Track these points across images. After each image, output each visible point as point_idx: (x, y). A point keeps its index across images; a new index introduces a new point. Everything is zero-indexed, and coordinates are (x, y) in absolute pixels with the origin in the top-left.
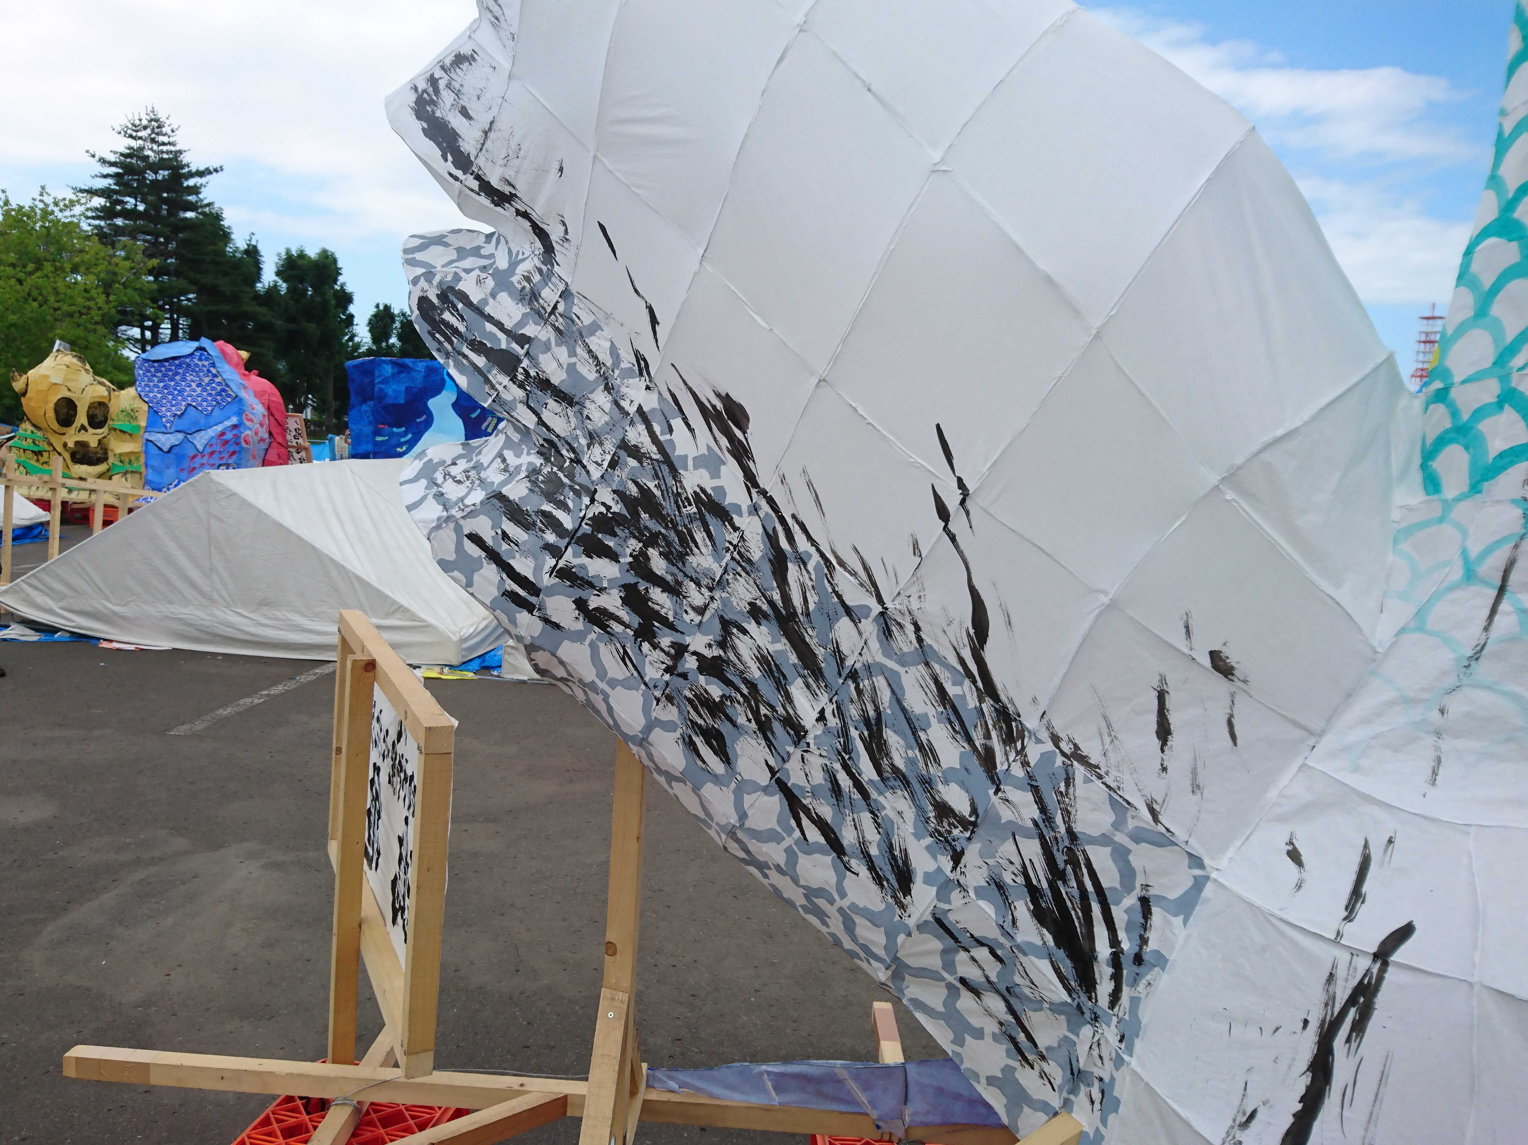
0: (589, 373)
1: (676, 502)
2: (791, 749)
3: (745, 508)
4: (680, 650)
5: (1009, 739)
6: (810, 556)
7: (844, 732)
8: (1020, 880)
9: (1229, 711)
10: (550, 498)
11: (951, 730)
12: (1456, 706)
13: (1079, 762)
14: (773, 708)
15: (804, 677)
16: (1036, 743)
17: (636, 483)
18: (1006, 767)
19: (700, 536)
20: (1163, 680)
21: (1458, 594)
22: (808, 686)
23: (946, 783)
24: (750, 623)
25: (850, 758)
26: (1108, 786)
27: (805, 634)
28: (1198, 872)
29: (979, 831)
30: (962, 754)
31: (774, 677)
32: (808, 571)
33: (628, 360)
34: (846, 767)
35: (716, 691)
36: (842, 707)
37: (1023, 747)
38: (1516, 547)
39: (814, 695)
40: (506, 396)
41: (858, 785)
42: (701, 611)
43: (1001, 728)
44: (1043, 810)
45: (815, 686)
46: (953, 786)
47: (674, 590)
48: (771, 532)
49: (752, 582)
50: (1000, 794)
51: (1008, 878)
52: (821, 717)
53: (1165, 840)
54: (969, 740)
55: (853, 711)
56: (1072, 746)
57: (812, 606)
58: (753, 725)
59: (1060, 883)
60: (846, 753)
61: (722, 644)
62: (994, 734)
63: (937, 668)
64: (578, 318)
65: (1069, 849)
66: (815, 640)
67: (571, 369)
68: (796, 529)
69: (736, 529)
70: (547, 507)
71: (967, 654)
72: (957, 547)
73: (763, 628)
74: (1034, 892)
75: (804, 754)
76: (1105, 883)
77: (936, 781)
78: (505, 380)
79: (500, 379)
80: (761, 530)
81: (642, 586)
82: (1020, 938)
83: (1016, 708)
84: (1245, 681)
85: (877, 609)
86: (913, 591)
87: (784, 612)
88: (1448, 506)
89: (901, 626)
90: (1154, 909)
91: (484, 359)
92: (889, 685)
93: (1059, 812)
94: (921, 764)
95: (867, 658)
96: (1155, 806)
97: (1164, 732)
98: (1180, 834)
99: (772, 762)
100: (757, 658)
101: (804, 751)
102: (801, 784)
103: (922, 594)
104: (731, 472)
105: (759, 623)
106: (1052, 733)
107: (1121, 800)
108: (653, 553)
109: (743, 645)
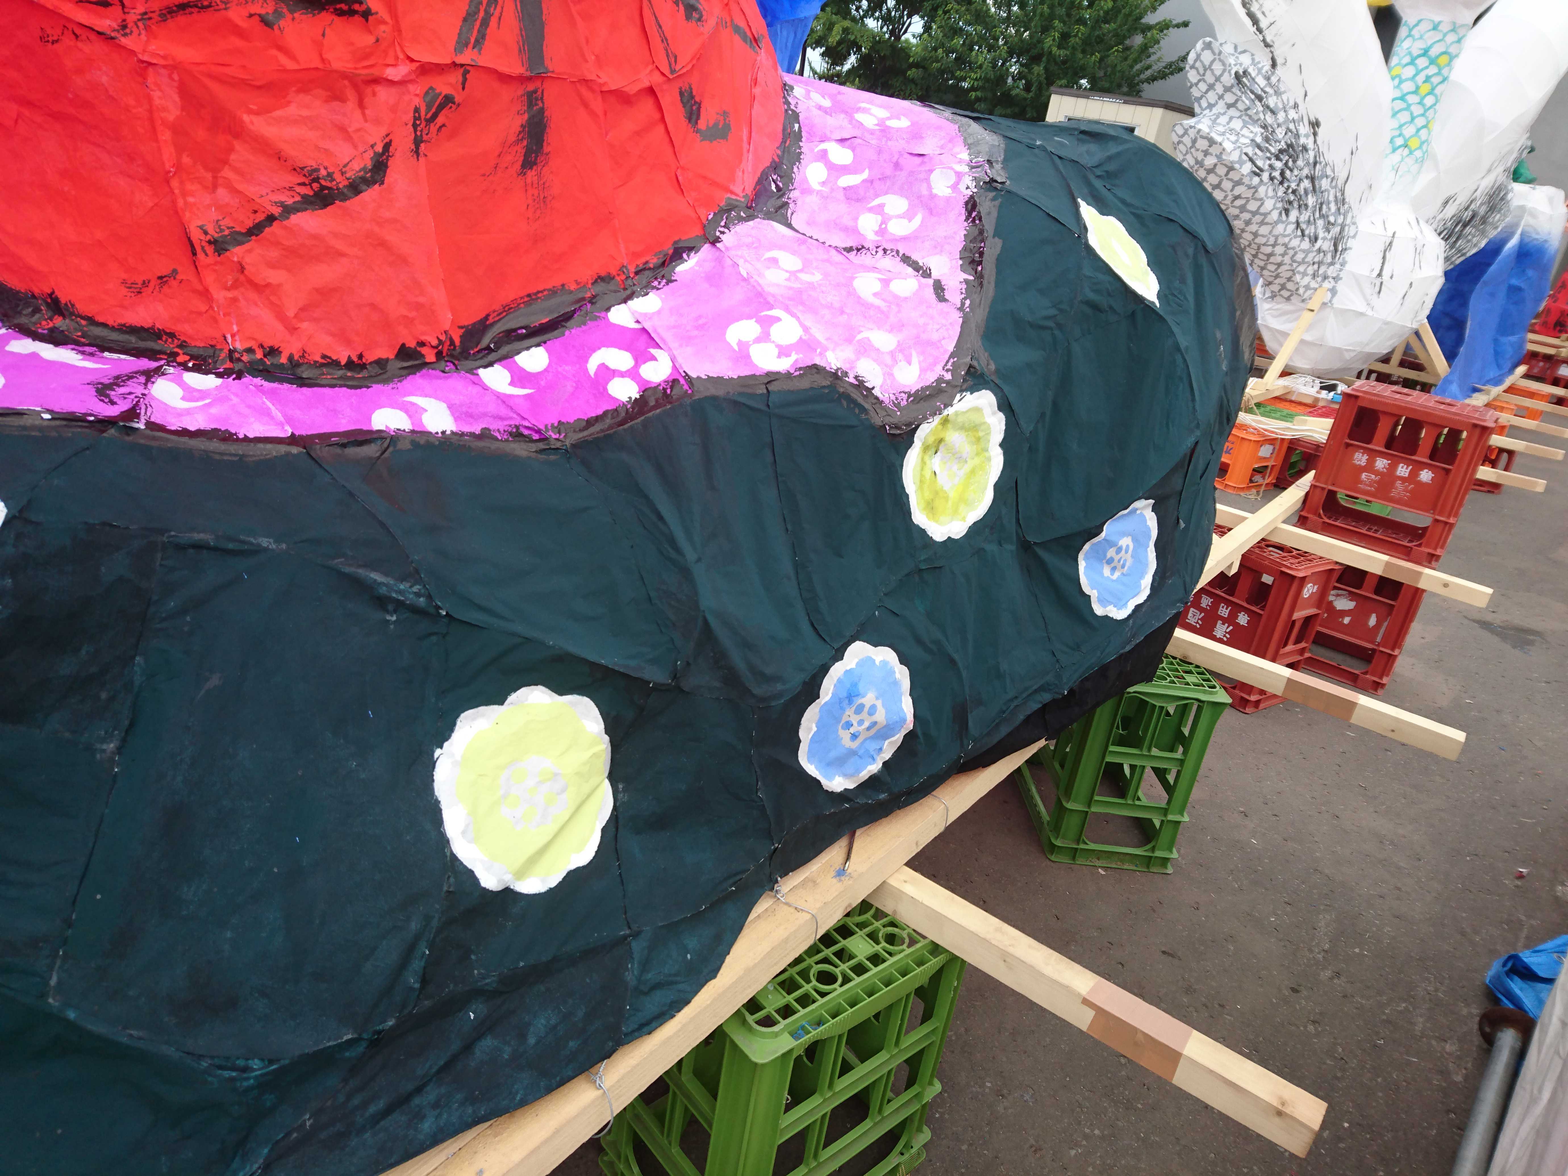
0: (1280, 105)
10: (1267, 142)
36: (1317, 200)
39: (1312, 198)
43: (1343, 202)
45: (1313, 195)
46: (1331, 217)
49: (1308, 168)
60: (1314, 212)
61: (1298, 186)
64: (1280, 88)
67: (1276, 104)
70: (1267, 145)
71: (1343, 186)
86: (1339, 171)
104: (1311, 138)
109: (1302, 185)
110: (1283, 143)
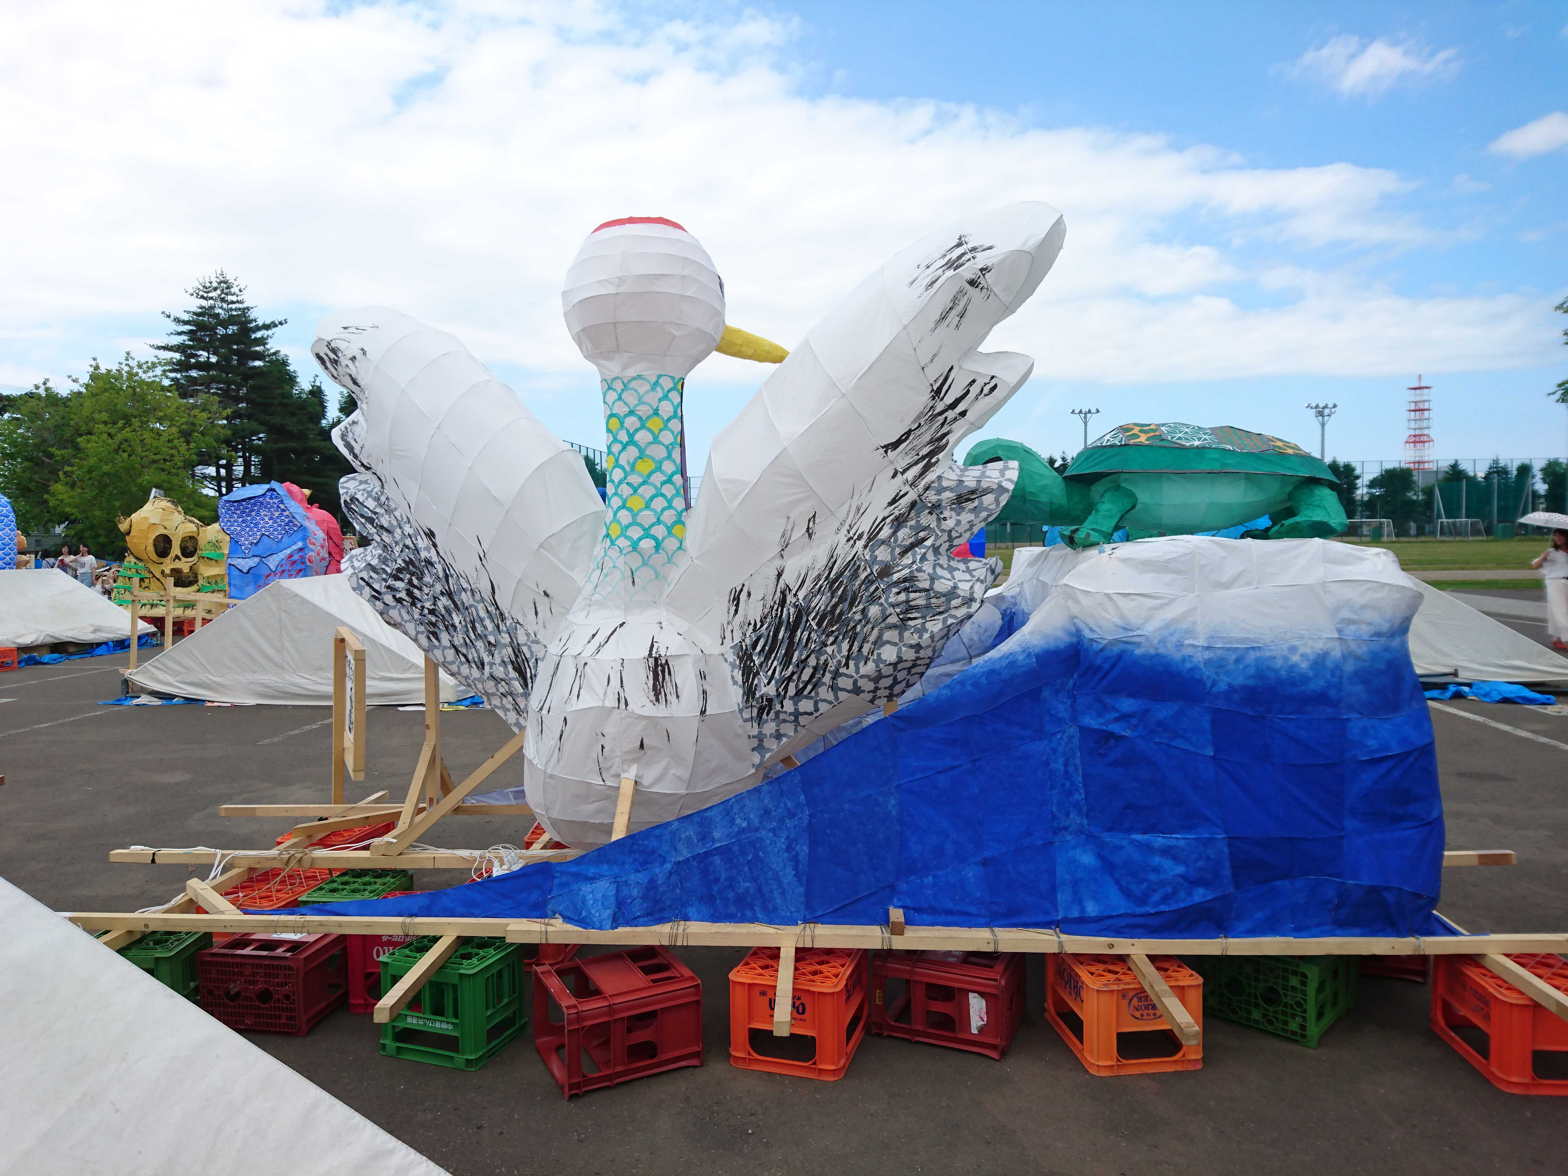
0: (394, 523)
1: (419, 562)
2: (454, 634)
3: (437, 562)
4: (423, 607)
5: (502, 621)
6: (454, 575)
7: (466, 625)
8: (508, 659)
10: (384, 563)
11: (490, 620)
12: (593, 599)
14: (448, 622)
15: (455, 611)
16: (508, 621)
17: (408, 557)
19: (426, 572)
20: (534, 599)
22: (456, 613)
23: (490, 636)
24: (441, 597)
25: (468, 633)
26: (525, 630)
27: (455, 598)
28: (546, 649)
29: (498, 648)
30: (493, 626)
31: (448, 612)
33: (405, 519)
34: (467, 636)
35: (434, 619)
36: (465, 618)
37: (505, 621)
39: (458, 616)
41: (471, 641)
42: (427, 595)
43: (500, 617)
45: (458, 613)
47: (420, 589)
48: (444, 569)
50: (502, 636)
51: (506, 659)
52: (460, 623)
53: (538, 642)
54: (494, 622)
55: (468, 619)
56: (517, 620)
57: (455, 590)
58: (444, 629)
59: (517, 658)
60: (466, 631)
61: (434, 604)
62: (499, 619)
63: (485, 603)
64: (391, 506)
65: (519, 649)
67: (390, 522)
68: (450, 567)
69: (435, 568)
70: (383, 567)
71: (491, 598)
73: (444, 598)
74: (512, 662)
76: (527, 656)
77: (488, 636)
78: (371, 527)
79: (369, 526)
80: (441, 568)
81: (411, 589)
82: (510, 676)
83: (503, 611)
84: (552, 598)
85: (470, 588)
86: (477, 582)
87: (449, 592)
89: (476, 592)
90: (538, 661)
91: (363, 519)
93: (515, 639)
94: (484, 632)
96: (536, 634)
97: (536, 613)
98: (541, 640)
99: (450, 639)
101: (457, 634)
102: (458, 644)
103: (479, 582)
106: (512, 618)
108: (414, 578)
109: (440, 604)
110: (400, 561)
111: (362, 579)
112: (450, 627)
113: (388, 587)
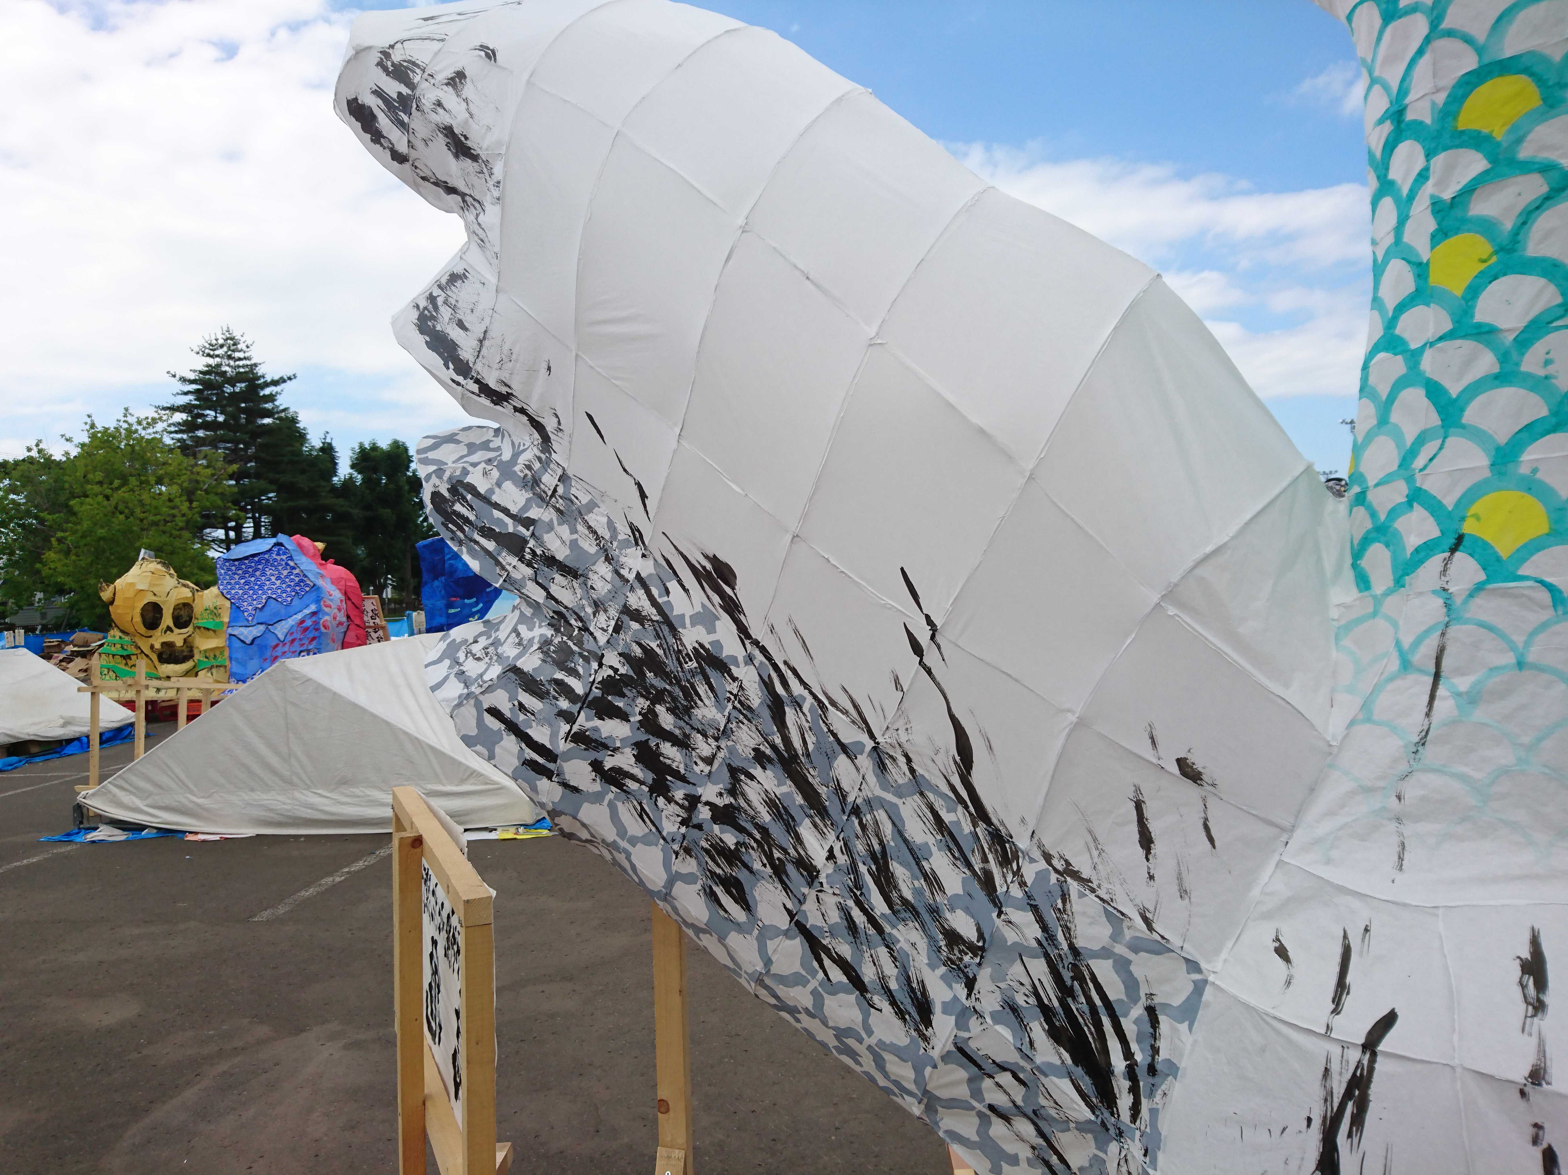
0: (590, 547)
1: (678, 659)
2: (805, 890)
3: (741, 659)
4: (693, 801)
5: (1005, 861)
6: (804, 699)
7: (853, 868)
8: (1032, 1000)
9: (1203, 815)
10: (562, 666)
11: (951, 856)
12: (1411, 791)
13: (1072, 877)
14: (785, 851)
15: (811, 817)
16: (1030, 862)
17: (640, 645)
18: (1005, 889)
19: (702, 689)
20: (1138, 790)
21: (1399, 683)
22: (815, 826)
23: (952, 910)
24: (756, 769)
25: (862, 894)
26: (1101, 899)
27: (808, 775)
28: (1196, 977)
29: (988, 955)
30: (963, 879)
31: (783, 819)
32: (804, 714)
33: (624, 532)
34: (859, 904)
35: (730, 839)
36: (849, 844)
37: (1019, 868)
38: (1443, 634)
39: (822, 834)
40: (516, 575)
41: (872, 920)
42: (709, 761)
43: (996, 850)
44: (1045, 928)
45: (821, 825)
46: (959, 912)
47: (683, 743)
48: (767, 680)
49: (754, 729)
50: (1003, 917)
51: (1020, 1000)
52: (831, 855)
53: (1161, 948)
54: (969, 865)
55: (859, 847)
56: (1063, 863)
57: (811, 747)
58: (769, 870)
59: (1070, 1000)
60: (857, 889)
61: (733, 791)
62: (990, 857)
63: (931, 796)
64: (577, 498)
65: (1074, 965)
66: (818, 780)
67: (574, 544)
68: (789, 675)
69: (734, 679)
70: (559, 675)
71: (956, 781)
72: (933, 679)
73: (768, 772)
74: (1046, 1011)
75: (819, 894)
76: (1112, 997)
77: (943, 909)
78: (514, 561)
79: (509, 560)
80: (757, 678)
81: (653, 742)
82: (1039, 1060)
83: (1007, 830)
84: (1214, 785)
85: (870, 744)
86: (900, 724)
87: (786, 755)
88: (1378, 601)
89: (894, 759)
90: (1162, 1018)
91: (494, 543)
92: (890, 818)
93: (1060, 929)
94: (928, 893)
95: (867, 793)
96: (1148, 915)
97: (1146, 841)
98: (1175, 941)
99: (790, 905)
100: (766, 802)
101: (818, 891)
102: (819, 924)
103: (908, 726)
104: (725, 627)
105: (764, 768)
106: (1043, 852)
107: (1115, 912)
108: (660, 709)
109: (752, 791)
110: (612, 659)
111: (494, 712)
112: (790, 868)
113: (580, 738)
